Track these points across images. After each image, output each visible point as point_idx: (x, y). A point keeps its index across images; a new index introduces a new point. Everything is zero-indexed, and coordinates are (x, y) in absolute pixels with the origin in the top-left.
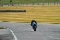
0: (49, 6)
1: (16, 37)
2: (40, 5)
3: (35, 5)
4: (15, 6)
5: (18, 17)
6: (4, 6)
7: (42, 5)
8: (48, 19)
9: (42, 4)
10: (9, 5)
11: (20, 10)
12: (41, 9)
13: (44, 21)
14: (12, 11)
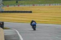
0: (55, 7)
1: (22, 37)
2: (47, 5)
3: (42, 5)
4: (21, 6)
5: (24, 18)
6: (10, 7)
7: (48, 6)
8: (55, 20)
9: (48, 4)
10: (15, 6)
11: (26, 10)
12: (47, 10)
13: (50, 22)
14: (18, 11)
